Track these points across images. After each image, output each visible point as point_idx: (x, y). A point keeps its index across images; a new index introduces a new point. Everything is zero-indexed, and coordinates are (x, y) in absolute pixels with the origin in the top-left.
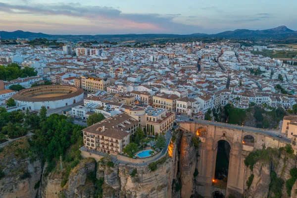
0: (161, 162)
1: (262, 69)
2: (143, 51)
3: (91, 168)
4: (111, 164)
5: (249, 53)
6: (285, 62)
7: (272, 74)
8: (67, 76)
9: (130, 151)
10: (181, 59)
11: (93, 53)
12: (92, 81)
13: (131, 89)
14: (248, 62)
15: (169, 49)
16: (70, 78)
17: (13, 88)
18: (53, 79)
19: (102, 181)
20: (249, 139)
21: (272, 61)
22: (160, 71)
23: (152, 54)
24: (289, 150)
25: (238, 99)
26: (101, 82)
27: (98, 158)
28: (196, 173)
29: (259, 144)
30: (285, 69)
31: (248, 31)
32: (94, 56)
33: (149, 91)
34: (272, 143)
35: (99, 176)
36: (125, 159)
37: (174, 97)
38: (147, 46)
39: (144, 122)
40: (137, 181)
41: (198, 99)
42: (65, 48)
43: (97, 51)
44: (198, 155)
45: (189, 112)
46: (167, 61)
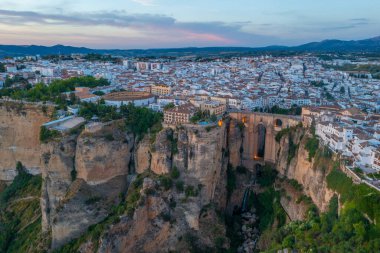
0: (213, 127)
1: (325, 81)
2: (205, 65)
3: (170, 133)
4: (182, 128)
5: (319, 67)
6: (351, 75)
7: (335, 86)
8: (137, 85)
9: (194, 120)
10: (243, 72)
11: (154, 67)
12: (161, 87)
13: (194, 92)
14: (313, 75)
15: (233, 63)
16: (140, 87)
17: (96, 93)
18: (125, 87)
19: (177, 140)
20: (279, 123)
21: (338, 74)
22: (220, 82)
23: (213, 68)
24: (301, 125)
25: (283, 101)
26: (169, 88)
27: (173, 127)
28: (241, 150)
29: (285, 125)
30: (350, 82)
31: (339, 41)
32: (155, 70)
33: (209, 93)
34: (291, 122)
35: (175, 137)
36: (191, 126)
37: (227, 97)
38: (209, 60)
39: (203, 109)
40: (199, 136)
41: (247, 99)
42: (125, 63)
43: (158, 66)
44: (242, 136)
45: (239, 107)
46: (228, 75)
